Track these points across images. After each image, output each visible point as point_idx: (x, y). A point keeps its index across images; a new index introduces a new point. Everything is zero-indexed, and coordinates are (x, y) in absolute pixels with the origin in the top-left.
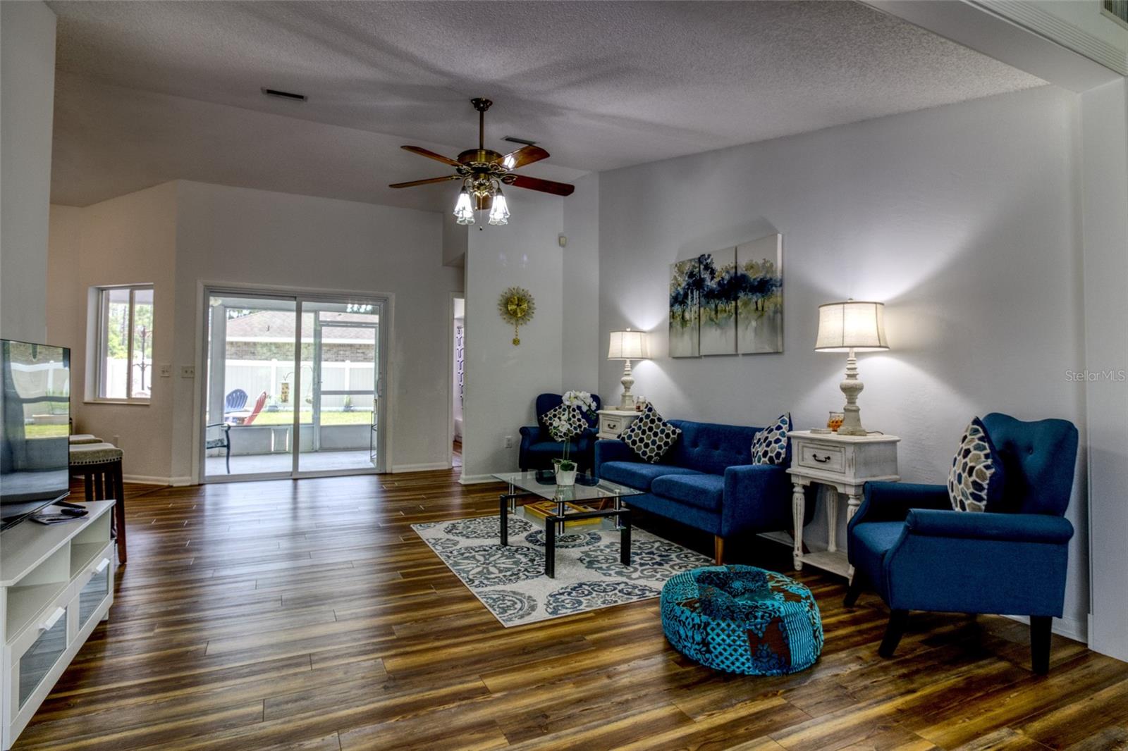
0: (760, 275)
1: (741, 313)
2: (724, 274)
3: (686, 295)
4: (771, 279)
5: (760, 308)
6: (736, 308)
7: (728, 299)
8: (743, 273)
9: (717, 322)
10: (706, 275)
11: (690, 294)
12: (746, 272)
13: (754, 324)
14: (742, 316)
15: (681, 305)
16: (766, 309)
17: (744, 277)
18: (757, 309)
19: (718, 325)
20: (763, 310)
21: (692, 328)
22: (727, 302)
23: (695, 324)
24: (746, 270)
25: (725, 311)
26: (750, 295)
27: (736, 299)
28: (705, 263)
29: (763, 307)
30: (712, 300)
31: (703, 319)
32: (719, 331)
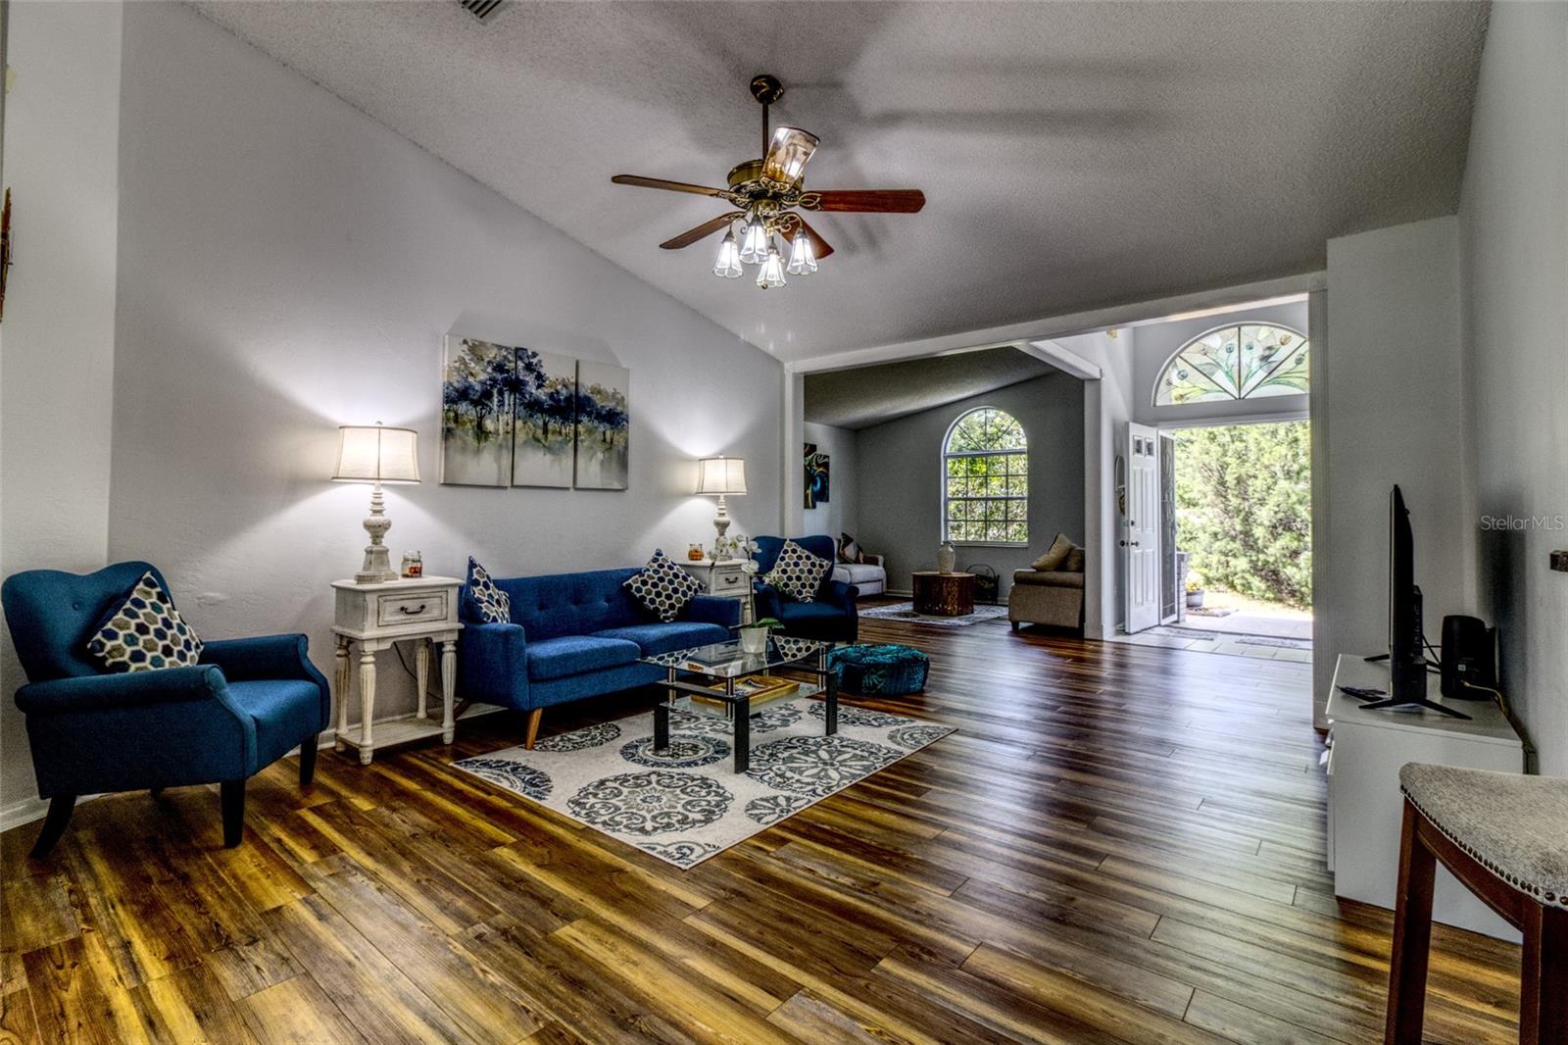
0: (611, 405)
1: (582, 441)
2: (559, 387)
3: (487, 395)
4: (622, 413)
5: (608, 439)
6: (576, 433)
7: (565, 419)
8: (587, 394)
9: (547, 444)
10: (530, 379)
11: (496, 395)
12: (590, 395)
13: (600, 456)
14: (586, 444)
15: (475, 407)
16: (615, 443)
17: (588, 399)
18: (604, 440)
19: (549, 449)
20: (612, 443)
21: (500, 446)
22: (563, 423)
23: (505, 439)
24: (592, 393)
25: (560, 433)
26: (596, 423)
27: (577, 422)
28: (527, 361)
29: (612, 440)
30: (539, 415)
31: (521, 437)
32: (549, 457)
